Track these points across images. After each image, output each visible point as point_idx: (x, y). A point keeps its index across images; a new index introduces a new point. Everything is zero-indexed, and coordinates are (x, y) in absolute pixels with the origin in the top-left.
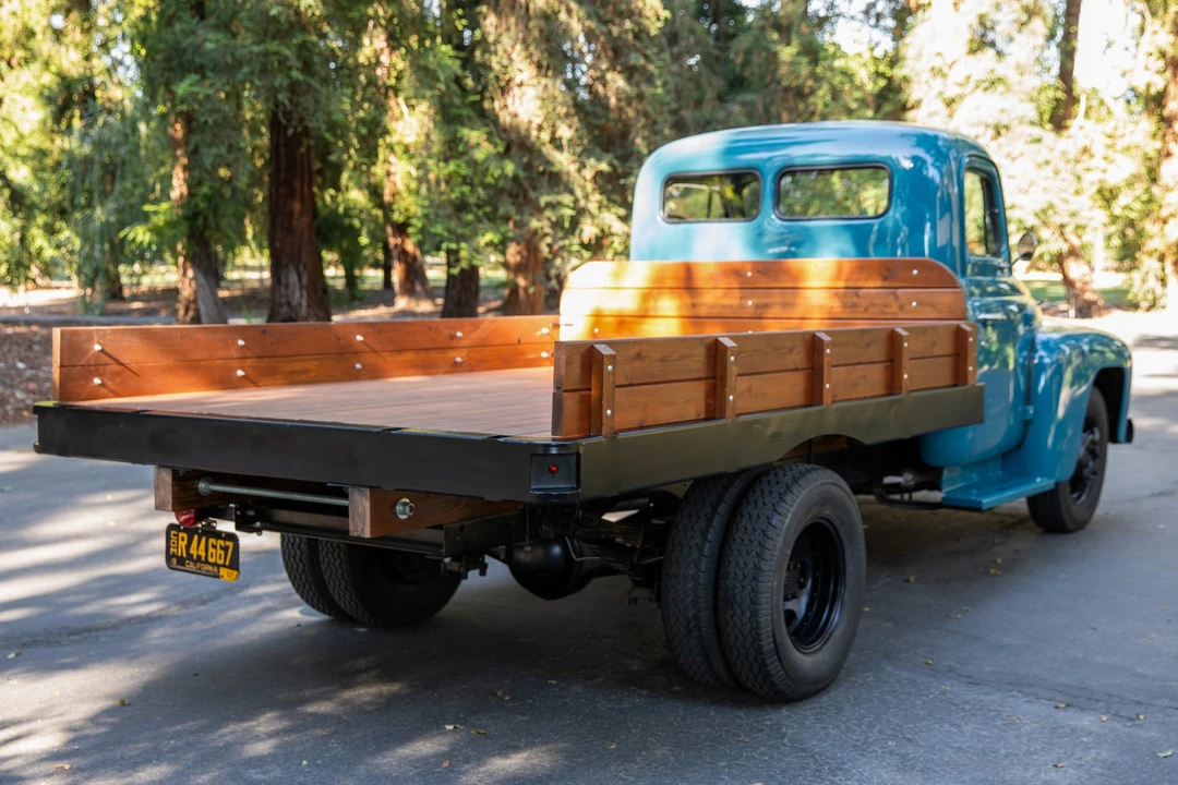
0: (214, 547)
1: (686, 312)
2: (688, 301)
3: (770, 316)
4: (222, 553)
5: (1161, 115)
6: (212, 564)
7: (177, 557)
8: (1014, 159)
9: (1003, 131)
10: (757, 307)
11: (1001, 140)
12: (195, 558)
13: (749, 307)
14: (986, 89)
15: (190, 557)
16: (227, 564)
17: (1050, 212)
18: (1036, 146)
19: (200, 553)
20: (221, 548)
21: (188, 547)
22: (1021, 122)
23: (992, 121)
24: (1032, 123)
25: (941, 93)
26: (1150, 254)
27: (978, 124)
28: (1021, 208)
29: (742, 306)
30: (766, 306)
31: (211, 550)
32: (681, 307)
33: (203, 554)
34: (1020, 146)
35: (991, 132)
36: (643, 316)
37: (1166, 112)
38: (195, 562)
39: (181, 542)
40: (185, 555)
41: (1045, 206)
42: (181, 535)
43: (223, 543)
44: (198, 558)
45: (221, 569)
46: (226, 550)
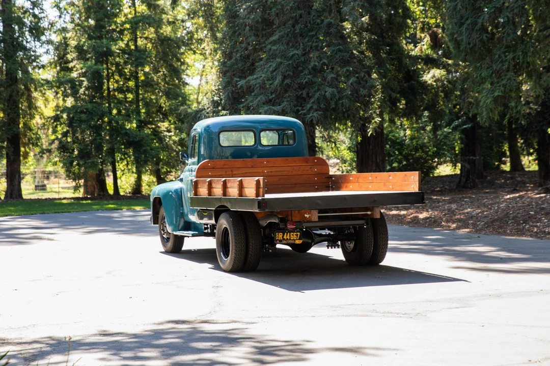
0: (293, 235)
7: (279, 240)
15: (284, 239)
16: (298, 239)
19: (287, 237)
20: (295, 235)
21: (283, 237)
31: (291, 236)
33: (289, 238)
38: (286, 240)
40: (282, 239)
42: (280, 234)
43: (296, 233)
44: (287, 239)
45: (296, 241)
46: (297, 235)
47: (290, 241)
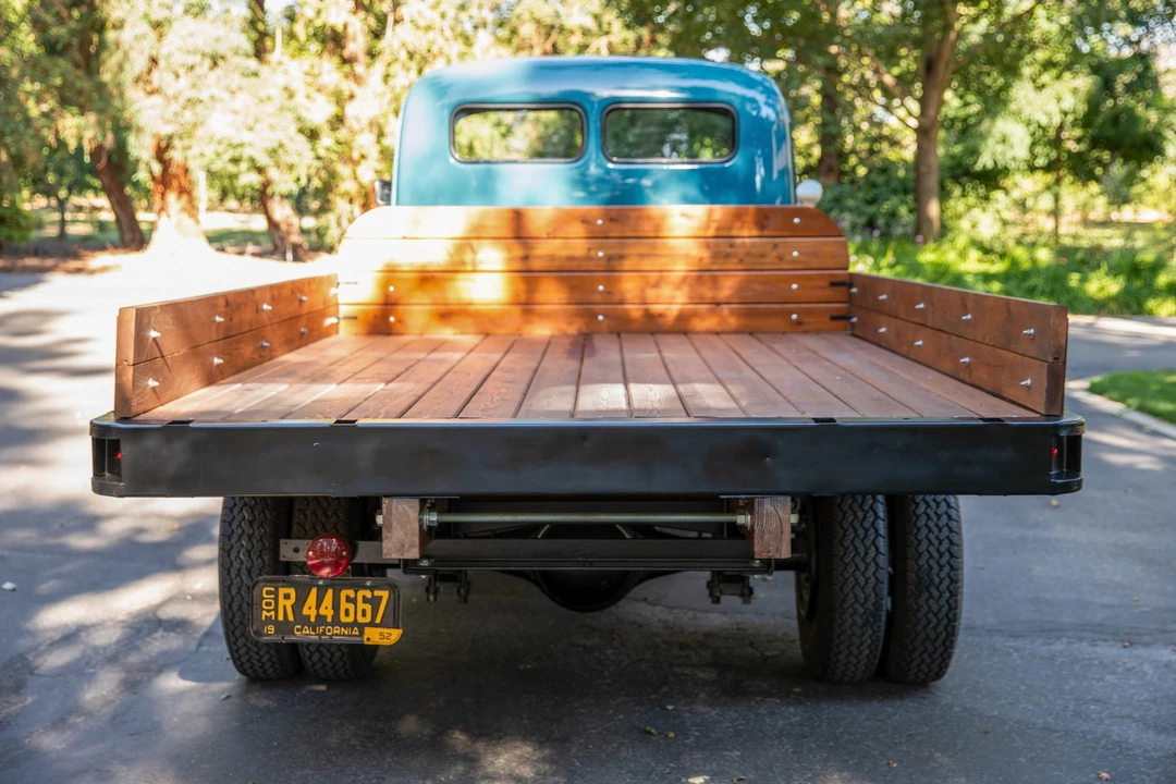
0: (353, 601)
1: (518, 265)
2: (518, 252)
3: (627, 268)
4: (368, 607)
5: (341, 56)
6: (346, 625)
7: (276, 622)
8: (233, 92)
9: (220, 62)
10: (609, 258)
11: (218, 71)
12: (313, 619)
13: (599, 259)
14: (197, 15)
15: (302, 619)
16: (378, 620)
17: (281, 152)
18: (253, 79)
19: (322, 611)
20: (365, 600)
21: (298, 606)
22: (236, 53)
23: (208, 50)
24: (247, 55)
25: (146, 16)
26: (343, 195)
27: (195, 52)
28: (250, 145)
29: (588, 258)
30: (621, 257)
31: (344, 605)
32: (510, 260)
33: (328, 612)
34: (237, 80)
35: (208, 63)
36: (455, 269)
37: (346, 53)
38: (309, 624)
39: (282, 601)
40: (291, 618)
41: (276, 145)
42: (282, 591)
43: (368, 594)
44: (321, 619)
45: (367, 630)
46: (375, 602)
47: (337, 630)
